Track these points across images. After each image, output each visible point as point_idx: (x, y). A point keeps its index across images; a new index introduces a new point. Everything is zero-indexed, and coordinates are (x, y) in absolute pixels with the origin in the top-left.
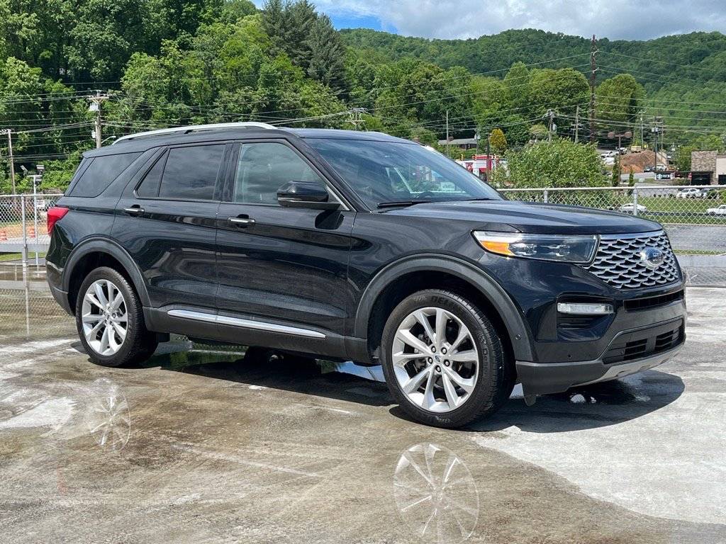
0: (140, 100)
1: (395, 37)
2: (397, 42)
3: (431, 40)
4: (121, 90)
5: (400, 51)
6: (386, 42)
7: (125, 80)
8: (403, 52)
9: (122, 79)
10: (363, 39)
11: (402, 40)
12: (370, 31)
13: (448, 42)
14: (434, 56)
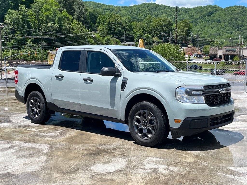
0: (11, 27)
1: (103, 5)
2: (104, 6)
3: (116, 6)
4: (4, 23)
5: (105, 10)
6: (100, 7)
7: (5, 19)
8: (106, 10)
9: (4, 19)
10: (91, 5)
11: (106, 6)
12: (94, 2)
13: (122, 7)
14: (117, 12)
